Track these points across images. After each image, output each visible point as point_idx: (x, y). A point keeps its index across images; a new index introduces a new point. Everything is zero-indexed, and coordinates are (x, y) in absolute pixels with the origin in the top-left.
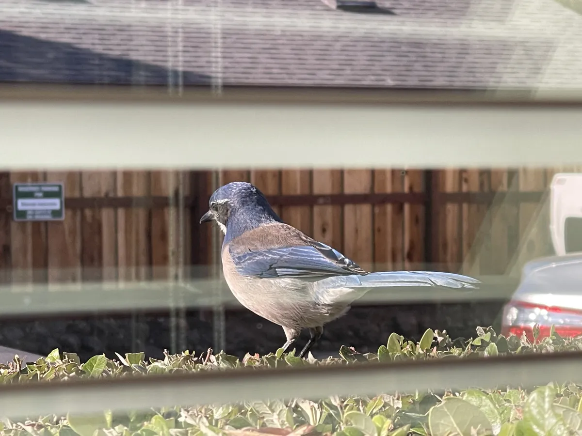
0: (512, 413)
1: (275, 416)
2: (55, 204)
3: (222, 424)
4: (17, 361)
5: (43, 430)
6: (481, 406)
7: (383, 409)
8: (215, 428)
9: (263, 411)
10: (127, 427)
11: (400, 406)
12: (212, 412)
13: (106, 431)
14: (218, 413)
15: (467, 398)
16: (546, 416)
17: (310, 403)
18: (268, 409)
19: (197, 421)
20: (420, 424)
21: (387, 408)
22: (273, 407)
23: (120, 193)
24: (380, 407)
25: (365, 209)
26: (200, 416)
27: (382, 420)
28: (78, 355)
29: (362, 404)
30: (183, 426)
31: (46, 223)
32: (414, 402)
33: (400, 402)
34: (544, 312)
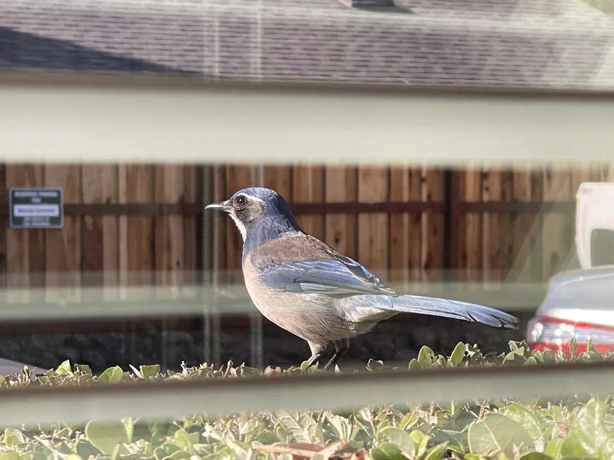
0: (554, 430)
1: (306, 432)
2: (54, 210)
3: (249, 440)
4: (26, 372)
5: (60, 444)
6: (522, 423)
7: (418, 424)
8: (242, 443)
9: (291, 427)
10: (149, 441)
11: (436, 422)
12: (238, 427)
13: (127, 446)
14: (244, 428)
15: (508, 413)
16: (596, 433)
17: (340, 419)
18: (296, 424)
19: (223, 436)
20: (456, 441)
21: (422, 424)
22: (302, 422)
23: (123, 200)
24: (414, 423)
25: (381, 219)
26: (225, 431)
27: (420, 436)
28: (90, 367)
29: (395, 419)
30: (208, 441)
31: (44, 230)
32: (450, 418)
33: (436, 417)
34: (571, 328)
